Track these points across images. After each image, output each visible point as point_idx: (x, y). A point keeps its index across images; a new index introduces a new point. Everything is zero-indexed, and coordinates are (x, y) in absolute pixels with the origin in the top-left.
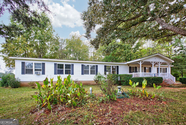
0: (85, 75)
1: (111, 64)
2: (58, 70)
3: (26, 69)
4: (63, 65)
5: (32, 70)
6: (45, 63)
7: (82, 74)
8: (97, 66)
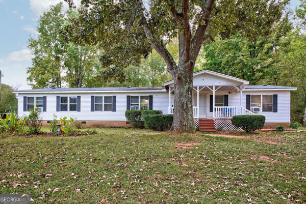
0: (96, 112)
1: (139, 93)
2: (61, 105)
3: (28, 105)
4: (67, 97)
5: (33, 106)
6: (46, 97)
7: (91, 111)
8: (115, 97)
